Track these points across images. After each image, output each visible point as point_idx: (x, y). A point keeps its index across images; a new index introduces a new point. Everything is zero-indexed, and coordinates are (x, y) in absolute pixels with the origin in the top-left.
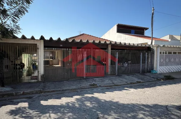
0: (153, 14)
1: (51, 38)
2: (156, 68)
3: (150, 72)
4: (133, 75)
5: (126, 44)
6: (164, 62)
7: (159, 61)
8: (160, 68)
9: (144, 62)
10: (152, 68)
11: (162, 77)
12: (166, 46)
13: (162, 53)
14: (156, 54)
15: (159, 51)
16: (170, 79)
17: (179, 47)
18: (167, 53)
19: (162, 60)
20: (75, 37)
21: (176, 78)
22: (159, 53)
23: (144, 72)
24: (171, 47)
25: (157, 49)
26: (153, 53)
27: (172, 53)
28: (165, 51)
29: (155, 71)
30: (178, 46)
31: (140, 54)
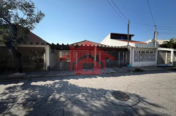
0: (128, 25)
1: (58, 44)
2: (131, 63)
3: (126, 66)
4: (112, 68)
5: (106, 46)
6: (138, 59)
7: (133, 58)
8: (134, 63)
9: (121, 59)
10: (128, 63)
11: (134, 69)
12: (139, 47)
13: (136, 52)
14: (132, 53)
15: (134, 51)
16: (139, 71)
17: (152, 48)
18: (141, 52)
19: (136, 58)
20: (79, 43)
21: (145, 71)
22: (134, 52)
23: (121, 66)
24: (145, 48)
25: (132, 50)
26: (129, 52)
27: (145, 52)
28: (138, 51)
29: (130, 65)
30: (149, 47)
31: (118, 53)
